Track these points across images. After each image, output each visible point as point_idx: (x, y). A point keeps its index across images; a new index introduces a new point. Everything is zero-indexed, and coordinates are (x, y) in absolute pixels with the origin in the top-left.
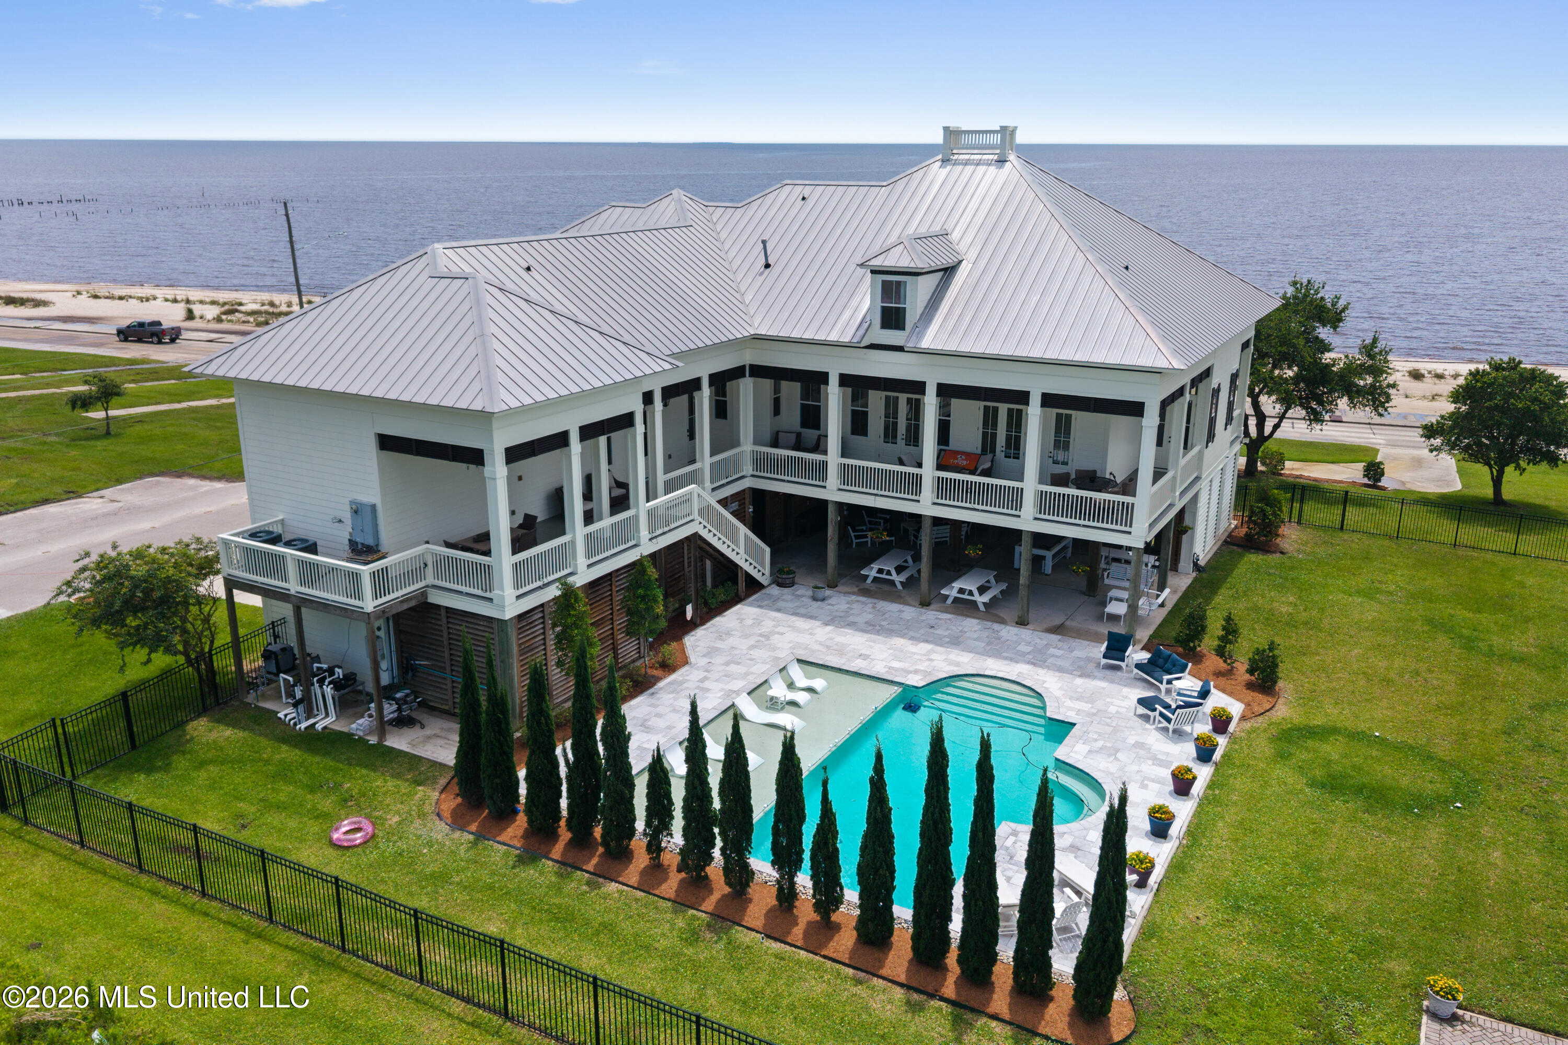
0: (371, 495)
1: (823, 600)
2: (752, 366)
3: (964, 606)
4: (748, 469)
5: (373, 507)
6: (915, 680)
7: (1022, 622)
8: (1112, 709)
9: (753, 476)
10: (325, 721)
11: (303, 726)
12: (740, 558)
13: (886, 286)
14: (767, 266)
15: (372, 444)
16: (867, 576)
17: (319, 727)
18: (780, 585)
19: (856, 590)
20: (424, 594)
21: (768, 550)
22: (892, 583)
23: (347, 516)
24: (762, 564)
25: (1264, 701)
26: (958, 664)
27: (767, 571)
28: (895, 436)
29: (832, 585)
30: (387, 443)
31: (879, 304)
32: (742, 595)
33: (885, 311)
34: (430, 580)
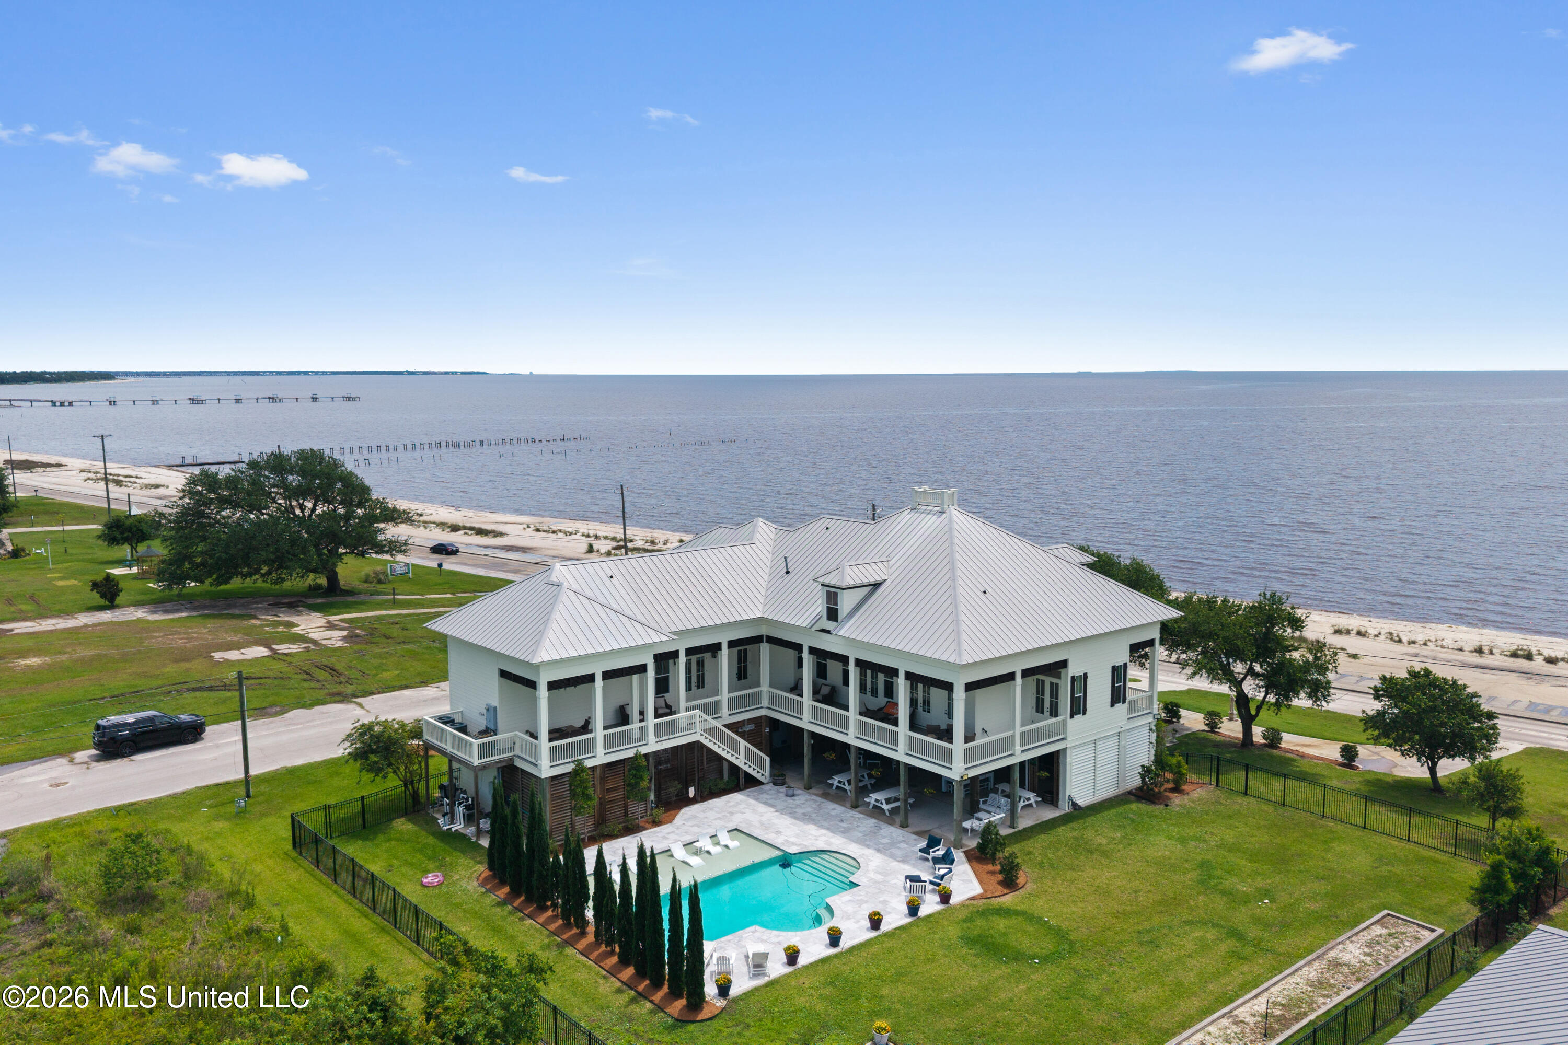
0: (495, 702)
1: (793, 795)
2: (767, 636)
3: (876, 812)
4: (765, 702)
5: (495, 708)
6: (793, 850)
7: (904, 825)
8: (893, 882)
9: (768, 708)
10: (458, 827)
11: (446, 828)
12: (740, 762)
13: (829, 593)
14: (788, 572)
15: (496, 675)
16: (832, 785)
17: (453, 829)
18: (775, 784)
19: (820, 792)
20: (511, 760)
21: (768, 759)
22: (846, 790)
23: (484, 711)
24: (763, 768)
25: (1000, 889)
26: (830, 844)
27: (767, 773)
28: (865, 690)
29: (808, 788)
30: (504, 674)
31: (826, 605)
32: (742, 787)
33: (829, 609)
34: (517, 752)
